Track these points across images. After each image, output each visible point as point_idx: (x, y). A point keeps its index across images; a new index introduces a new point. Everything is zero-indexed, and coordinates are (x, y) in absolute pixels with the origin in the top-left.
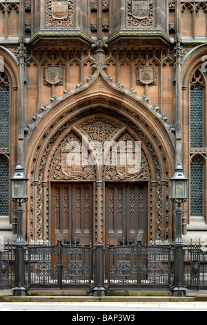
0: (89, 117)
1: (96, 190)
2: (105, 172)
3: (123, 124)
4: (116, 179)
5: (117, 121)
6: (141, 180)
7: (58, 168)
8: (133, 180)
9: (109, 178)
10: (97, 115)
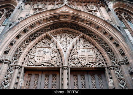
0: (59, 29)
1: (63, 74)
2: (70, 61)
3: (81, 33)
4: (79, 65)
5: (77, 31)
6: (99, 66)
7: (32, 57)
8: (94, 66)
9: (73, 65)
10: (64, 28)
